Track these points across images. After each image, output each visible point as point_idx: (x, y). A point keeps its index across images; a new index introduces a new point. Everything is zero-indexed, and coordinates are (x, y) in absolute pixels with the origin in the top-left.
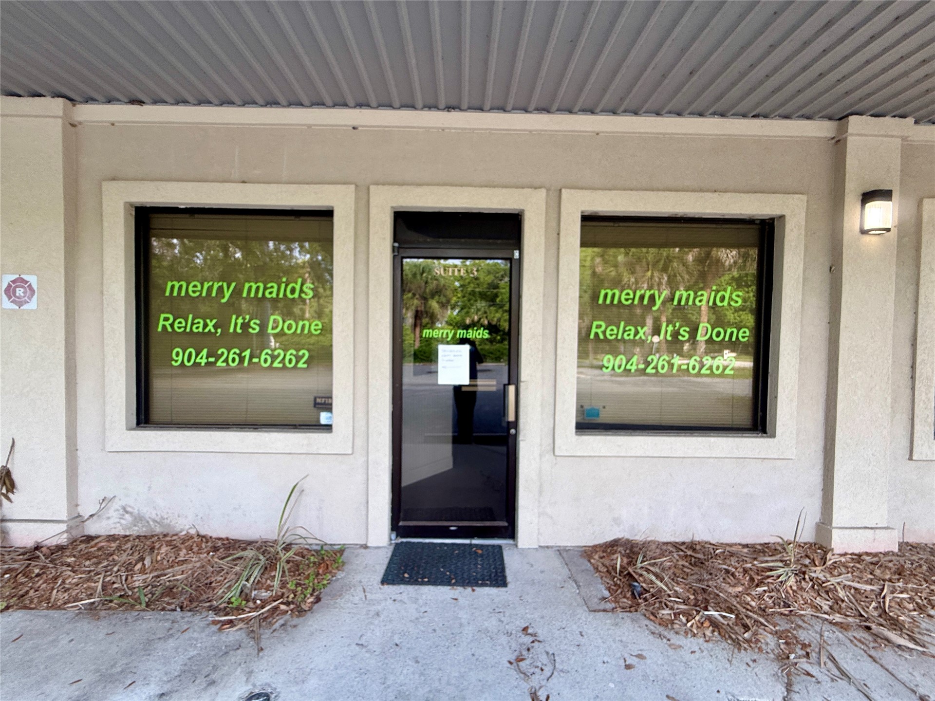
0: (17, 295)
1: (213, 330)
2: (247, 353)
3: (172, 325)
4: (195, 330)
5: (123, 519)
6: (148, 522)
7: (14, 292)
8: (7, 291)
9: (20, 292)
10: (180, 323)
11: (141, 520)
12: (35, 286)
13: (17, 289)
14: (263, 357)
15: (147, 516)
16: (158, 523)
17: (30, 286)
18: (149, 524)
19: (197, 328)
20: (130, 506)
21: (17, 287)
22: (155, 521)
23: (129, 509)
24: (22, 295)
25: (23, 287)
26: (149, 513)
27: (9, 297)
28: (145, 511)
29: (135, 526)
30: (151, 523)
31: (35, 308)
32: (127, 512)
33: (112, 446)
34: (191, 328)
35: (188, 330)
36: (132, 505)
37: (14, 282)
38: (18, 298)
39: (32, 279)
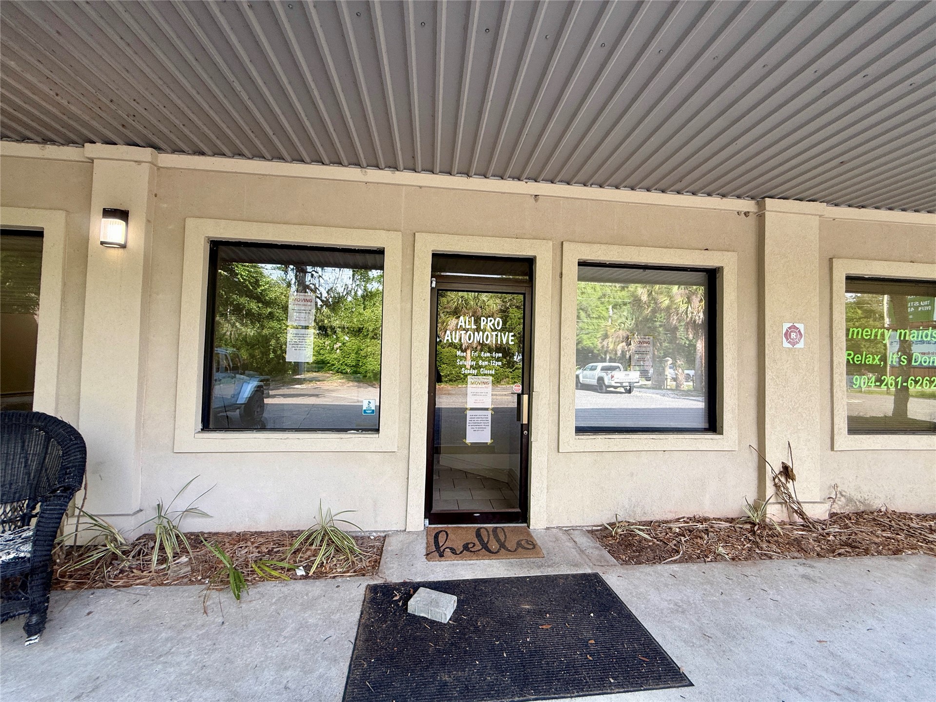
0: (792, 337)
1: (878, 363)
2: (900, 379)
3: (853, 359)
4: (867, 363)
5: (840, 501)
6: (855, 503)
7: (790, 335)
8: (786, 334)
9: (793, 335)
10: (858, 357)
11: (851, 501)
12: (802, 332)
13: (792, 334)
14: (909, 382)
15: (855, 498)
16: (862, 503)
17: (799, 331)
18: (856, 504)
19: (869, 361)
20: (844, 491)
21: (792, 332)
22: (860, 502)
23: (844, 493)
24: (795, 337)
25: (795, 332)
26: (857, 496)
27: (787, 339)
28: (853, 495)
29: (847, 505)
30: (858, 503)
31: (803, 347)
32: (842, 495)
33: (839, 446)
34: (865, 362)
35: (863, 363)
36: (846, 490)
37: (790, 328)
38: (792, 339)
39: (801, 326)
